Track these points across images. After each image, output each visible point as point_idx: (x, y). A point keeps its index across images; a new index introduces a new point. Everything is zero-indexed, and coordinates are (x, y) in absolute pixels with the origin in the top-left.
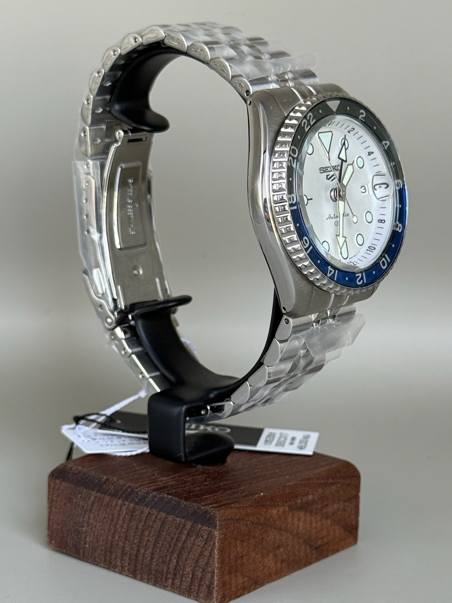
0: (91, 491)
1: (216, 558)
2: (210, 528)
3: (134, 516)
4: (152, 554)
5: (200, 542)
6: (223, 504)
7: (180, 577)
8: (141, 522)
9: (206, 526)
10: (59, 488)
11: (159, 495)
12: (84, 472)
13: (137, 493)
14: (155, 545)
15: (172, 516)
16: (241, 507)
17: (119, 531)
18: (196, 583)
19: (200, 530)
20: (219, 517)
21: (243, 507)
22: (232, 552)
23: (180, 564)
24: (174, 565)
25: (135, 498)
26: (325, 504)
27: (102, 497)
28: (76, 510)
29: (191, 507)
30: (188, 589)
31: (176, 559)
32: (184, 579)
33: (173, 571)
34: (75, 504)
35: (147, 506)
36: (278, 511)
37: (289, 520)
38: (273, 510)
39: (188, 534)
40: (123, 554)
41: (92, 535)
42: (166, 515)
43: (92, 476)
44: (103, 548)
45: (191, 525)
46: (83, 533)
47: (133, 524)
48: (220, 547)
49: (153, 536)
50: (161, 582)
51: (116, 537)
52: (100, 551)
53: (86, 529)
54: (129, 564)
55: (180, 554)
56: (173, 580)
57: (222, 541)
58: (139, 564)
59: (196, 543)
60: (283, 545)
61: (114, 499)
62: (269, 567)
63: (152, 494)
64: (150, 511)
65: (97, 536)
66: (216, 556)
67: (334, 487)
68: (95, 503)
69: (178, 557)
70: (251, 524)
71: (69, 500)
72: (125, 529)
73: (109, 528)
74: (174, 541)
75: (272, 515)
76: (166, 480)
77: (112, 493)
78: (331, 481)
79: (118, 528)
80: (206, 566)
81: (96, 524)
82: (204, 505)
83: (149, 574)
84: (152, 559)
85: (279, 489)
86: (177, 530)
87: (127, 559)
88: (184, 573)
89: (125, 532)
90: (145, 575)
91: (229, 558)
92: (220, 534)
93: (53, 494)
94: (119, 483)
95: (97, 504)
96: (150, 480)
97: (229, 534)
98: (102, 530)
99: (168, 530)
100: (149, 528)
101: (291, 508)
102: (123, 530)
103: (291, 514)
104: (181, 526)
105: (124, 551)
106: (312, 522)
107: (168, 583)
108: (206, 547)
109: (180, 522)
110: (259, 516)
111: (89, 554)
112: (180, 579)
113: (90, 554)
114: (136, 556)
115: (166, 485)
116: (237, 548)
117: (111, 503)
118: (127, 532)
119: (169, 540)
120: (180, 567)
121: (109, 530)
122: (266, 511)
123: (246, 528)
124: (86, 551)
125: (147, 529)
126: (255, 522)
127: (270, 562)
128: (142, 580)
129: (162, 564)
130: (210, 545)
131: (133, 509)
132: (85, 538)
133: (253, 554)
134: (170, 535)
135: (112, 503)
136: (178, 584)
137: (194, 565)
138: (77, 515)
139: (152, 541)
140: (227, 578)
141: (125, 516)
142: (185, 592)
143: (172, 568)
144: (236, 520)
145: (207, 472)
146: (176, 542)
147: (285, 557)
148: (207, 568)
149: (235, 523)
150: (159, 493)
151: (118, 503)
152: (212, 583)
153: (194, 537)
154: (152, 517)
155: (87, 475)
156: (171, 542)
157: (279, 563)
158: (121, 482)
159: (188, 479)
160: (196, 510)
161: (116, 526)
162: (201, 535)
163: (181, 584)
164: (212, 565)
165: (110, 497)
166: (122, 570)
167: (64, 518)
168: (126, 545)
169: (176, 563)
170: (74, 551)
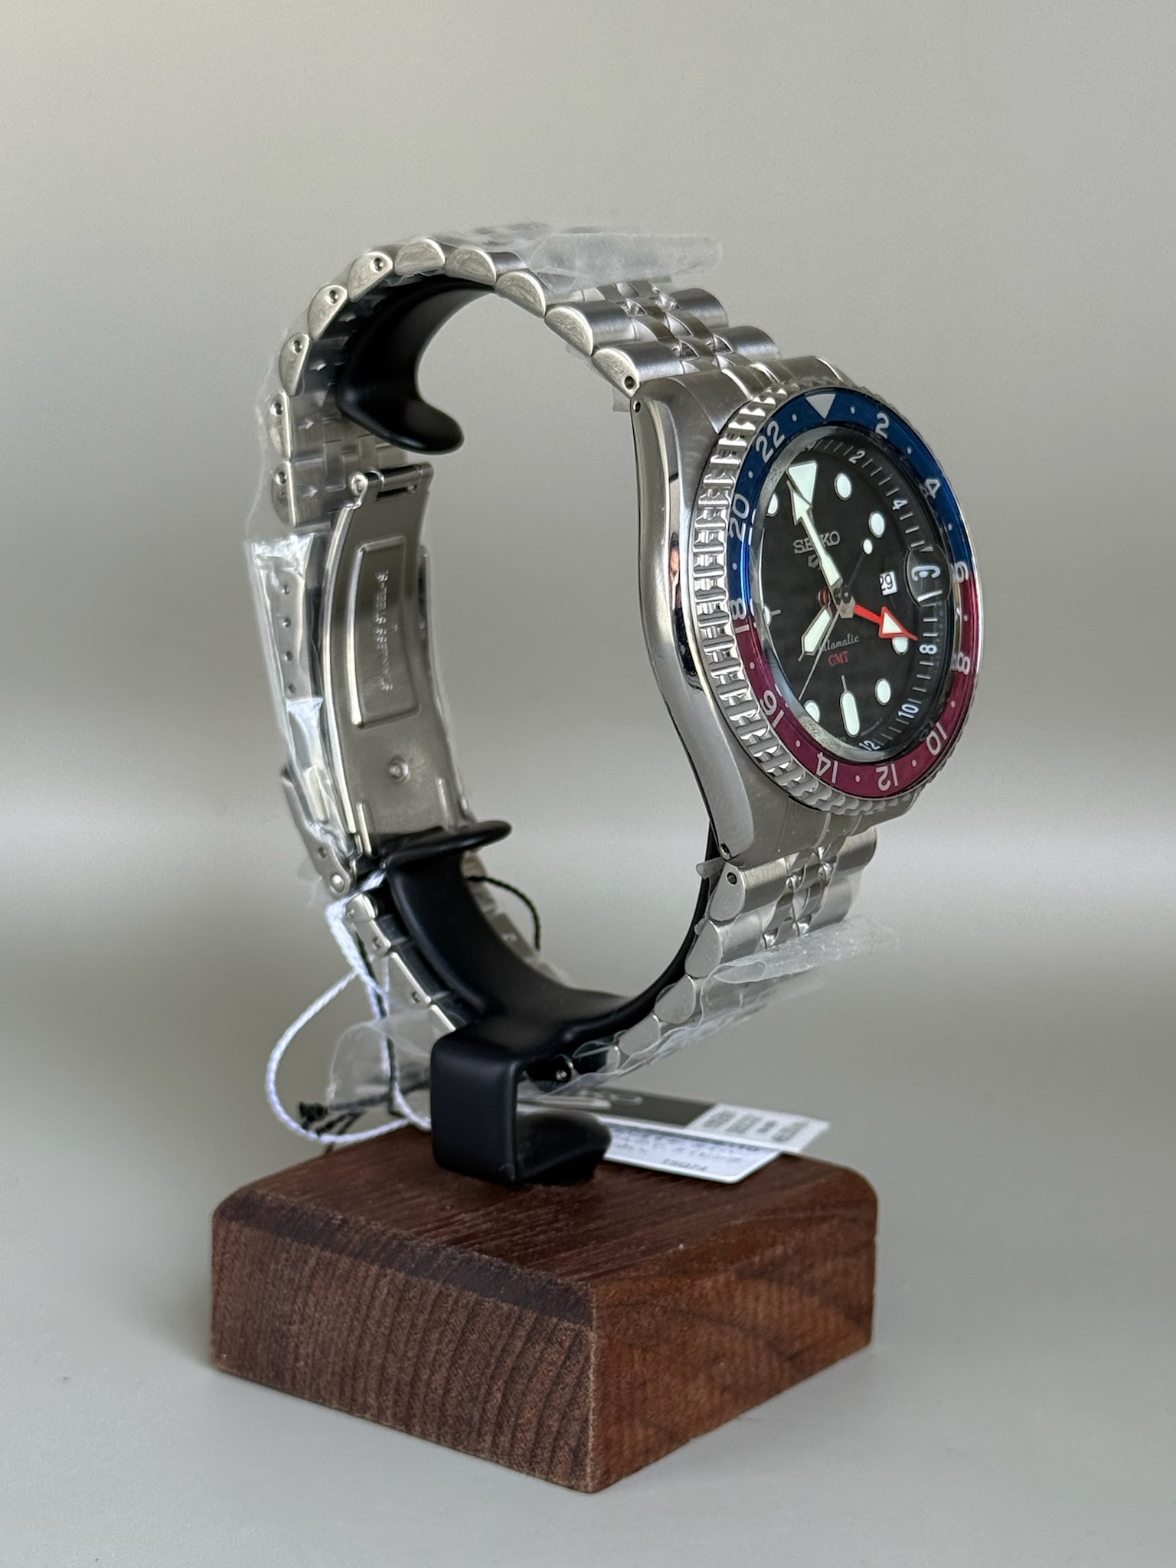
0: (309, 1245)
1: (591, 1390)
2: (578, 1326)
3: (405, 1300)
4: (448, 1381)
5: (554, 1355)
6: (601, 1270)
7: (511, 1431)
8: (422, 1312)
9: (568, 1321)
10: (237, 1241)
11: (461, 1253)
12: (293, 1205)
13: (413, 1251)
14: (453, 1363)
15: (492, 1299)
16: (640, 1276)
17: (373, 1332)
18: (547, 1442)
19: (554, 1329)
20: (597, 1300)
21: (644, 1277)
22: (623, 1375)
23: (511, 1402)
24: (498, 1404)
25: (409, 1261)
26: (807, 1262)
27: (334, 1258)
28: (275, 1288)
29: (533, 1280)
30: (528, 1455)
31: (502, 1391)
32: (519, 1435)
33: (495, 1418)
34: (274, 1276)
35: (434, 1277)
36: (716, 1282)
37: (738, 1300)
38: (706, 1280)
39: (529, 1338)
40: (383, 1380)
41: (312, 1340)
42: (477, 1296)
43: (310, 1213)
44: (337, 1369)
45: (536, 1319)
46: (292, 1336)
47: (403, 1317)
48: (598, 1365)
49: (450, 1342)
50: (468, 1442)
51: (365, 1345)
52: (329, 1376)
53: (300, 1329)
54: (396, 1402)
55: (511, 1381)
56: (494, 1437)
57: (602, 1352)
58: (417, 1403)
59: (546, 1356)
60: (724, 1355)
61: (361, 1263)
62: (698, 1402)
63: (446, 1252)
64: (443, 1289)
65: (324, 1342)
66: (592, 1384)
67: (826, 1227)
68: (320, 1272)
69: (506, 1387)
70: (662, 1311)
71: (259, 1265)
72: (386, 1327)
73: (351, 1326)
74: (497, 1353)
75: (704, 1292)
76: (472, 1220)
77: (357, 1250)
78: (818, 1213)
79: (370, 1325)
80: (568, 1406)
81: (321, 1317)
82: (561, 1275)
83: (441, 1423)
84: (447, 1391)
85: (715, 1234)
86: (502, 1330)
87: (391, 1392)
88: (521, 1421)
89: (387, 1333)
90: (432, 1427)
91: (619, 1388)
92: (600, 1337)
93: (224, 1254)
94: (371, 1229)
95: (322, 1274)
96: (436, 1221)
97: (618, 1337)
98: (333, 1329)
99: (484, 1328)
100: (440, 1326)
101: (741, 1275)
102: (382, 1329)
103: (741, 1287)
104: (513, 1320)
105: (385, 1375)
106: (781, 1303)
107: (482, 1445)
108: (569, 1366)
109: (510, 1315)
110: (677, 1295)
111: (304, 1381)
112: (510, 1436)
113: (308, 1381)
114: (412, 1385)
115: (472, 1231)
116: (633, 1365)
117: (354, 1272)
118: (390, 1334)
119: (485, 1350)
120: (510, 1408)
121: (351, 1330)
122: (692, 1282)
123: (653, 1322)
124: (298, 1376)
125: (437, 1328)
126: (669, 1309)
127: (700, 1394)
128: (424, 1436)
129: (469, 1402)
130: (578, 1362)
131: (404, 1285)
132: (297, 1346)
133: (667, 1377)
134: (487, 1340)
135: (357, 1272)
136: (507, 1445)
137: (540, 1405)
138: (277, 1298)
139: (447, 1354)
140: (613, 1431)
141: (385, 1300)
142: (523, 1464)
143: (492, 1411)
144: (632, 1305)
145: (557, 1199)
146: (501, 1356)
147: (729, 1379)
148: (573, 1411)
149: (629, 1312)
150: (462, 1250)
151: (370, 1272)
152: (582, 1443)
153: (543, 1344)
154: (447, 1303)
155: (300, 1212)
156: (491, 1356)
157: (717, 1393)
158: (377, 1226)
159: (519, 1216)
160: (545, 1287)
161: (365, 1321)
162: (556, 1339)
163: (512, 1446)
164: (583, 1404)
165: (352, 1259)
166: (379, 1415)
167: (248, 1304)
168: (388, 1362)
169: (502, 1400)
170: (272, 1374)
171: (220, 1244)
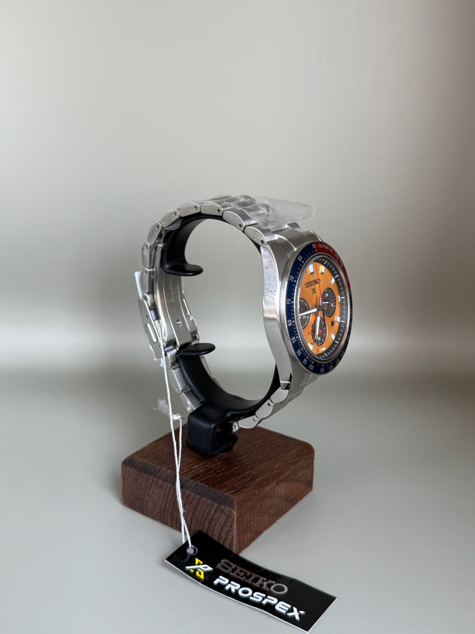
0: (150, 476)
2: (230, 509)
5: (223, 517)
10: (129, 472)
12: (145, 462)
16: (248, 490)
21: (250, 490)
26: (295, 473)
27: (157, 480)
28: (140, 486)
31: (208, 524)
34: (140, 483)
35: (187, 489)
36: (270, 487)
37: (276, 490)
38: (268, 487)
39: (216, 511)
41: (151, 502)
42: (200, 497)
44: (159, 511)
46: (146, 500)
49: (192, 508)
52: (157, 513)
53: (148, 499)
55: (210, 522)
59: (221, 516)
62: (265, 521)
63: (190, 482)
66: (235, 526)
67: (301, 462)
70: (255, 500)
71: (135, 479)
75: (267, 491)
86: (207, 507)
87: (175, 520)
88: (214, 533)
92: (237, 512)
93: (125, 475)
94: (168, 472)
98: (158, 500)
102: (172, 502)
103: (277, 486)
106: (288, 487)
109: (210, 503)
111: (150, 513)
115: (198, 473)
118: (174, 504)
119: (203, 512)
121: (163, 501)
124: (148, 511)
126: (257, 499)
127: (265, 519)
130: (231, 519)
132: (147, 503)
134: (203, 509)
137: (220, 530)
140: (241, 537)
146: (207, 514)
148: (229, 533)
149: (246, 503)
150: (195, 481)
152: (232, 542)
154: (191, 497)
155: (147, 465)
156: (204, 514)
158: (170, 471)
159: (212, 466)
160: (220, 496)
162: (224, 512)
167: (133, 489)
168: (174, 511)
169: (208, 527)
170: (140, 510)
171: (124, 472)
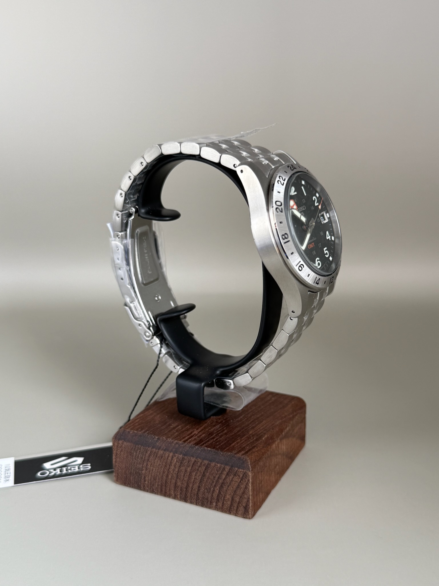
1: (250, 489)
2: (244, 471)
3: (183, 463)
4: (199, 487)
7: (222, 501)
8: (189, 467)
13: (184, 448)
14: (201, 482)
15: (214, 463)
16: (258, 449)
17: (172, 473)
18: (235, 505)
19: (236, 472)
20: (250, 462)
22: (257, 481)
23: (222, 493)
25: (183, 451)
27: (156, 451)
29: (227, 456)
30: (229, 509)
31: (218, 490)
32: (225, 503)
33: (216, 498)
36: (275, 444)
39: (227, 474)
40: (176, 487)
41: (150, 475)
43: (146, 437)
45: (230, 469)
47: (182, 468)
48: (252, 482)
49: (199, 475)
50: (207, 505)
51: (169, 476)
52: (157, 486)
54: (181, 493)
55: (221, 487)
56: (216, 503)
57: (253, 478)
58: (188, 493)
61: (166, 452)
63: (195, 448)
65: (154, 476)
69: (220, 489)
70: (265, 459)
71: (130, 454)
72: (176, 471)
73: (163, 471)
74: (216, 479)
75: (273, 448)
76: (198, 434)
77: (164, 448)
79: (170, 471)
80: (242, 494)
82: (236, 454)
83: (197, 499)
84: (199, 490)
85: (273, 429)
86: (218, 472)
87: (179, 490)
88: (226, 498)
89: (177, 473)
90: (194, 500)
91: (256, 486)
92: (252, 473)
93: (117, 450)
96: (187, 436)
97: (256, 471)
98: (158, 472)
100: (196, 471)
105: (177, 485)
106: (288, 443)
107: (212, 505)
108: (242, 482)
109: (220, 467)
110: (268, 452)
112: (222, 503)
113: (149, 487)
114: (186, 488)
117: (164, 455)
120: (221, 495)
123: (263, 463)
124: (146, 486)
125: (194, 472)
128: (191, 503)
129: (207, 493)
130: (245, 481)
131: (182, 459)
132: (145, 477)
134: (212, 475)
136: (221, 505)
138: (137, 463)
139: (199, 479)
140: (255, 499)
141: (176, 463)
142: (227, 511)
143: (215, 496)
144: (258, 460)
145: (220, 421)
146: (218, 480)
150: (200, 447)
151: (170, 455)
153: (232, 476)
154: (198, 464)
156: (214, 479)
163: (223, 506)
164: (248, 494)
165: (163, 451)
166: (175, 497)
168: (177, 481)
169: (218, 492)
171: (115, 447)
